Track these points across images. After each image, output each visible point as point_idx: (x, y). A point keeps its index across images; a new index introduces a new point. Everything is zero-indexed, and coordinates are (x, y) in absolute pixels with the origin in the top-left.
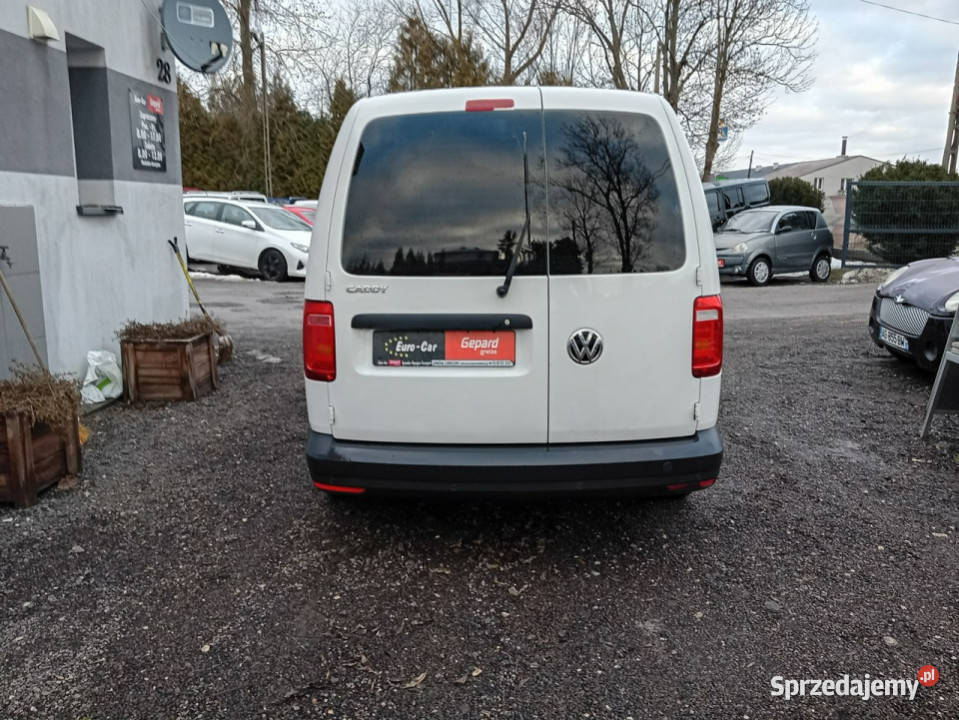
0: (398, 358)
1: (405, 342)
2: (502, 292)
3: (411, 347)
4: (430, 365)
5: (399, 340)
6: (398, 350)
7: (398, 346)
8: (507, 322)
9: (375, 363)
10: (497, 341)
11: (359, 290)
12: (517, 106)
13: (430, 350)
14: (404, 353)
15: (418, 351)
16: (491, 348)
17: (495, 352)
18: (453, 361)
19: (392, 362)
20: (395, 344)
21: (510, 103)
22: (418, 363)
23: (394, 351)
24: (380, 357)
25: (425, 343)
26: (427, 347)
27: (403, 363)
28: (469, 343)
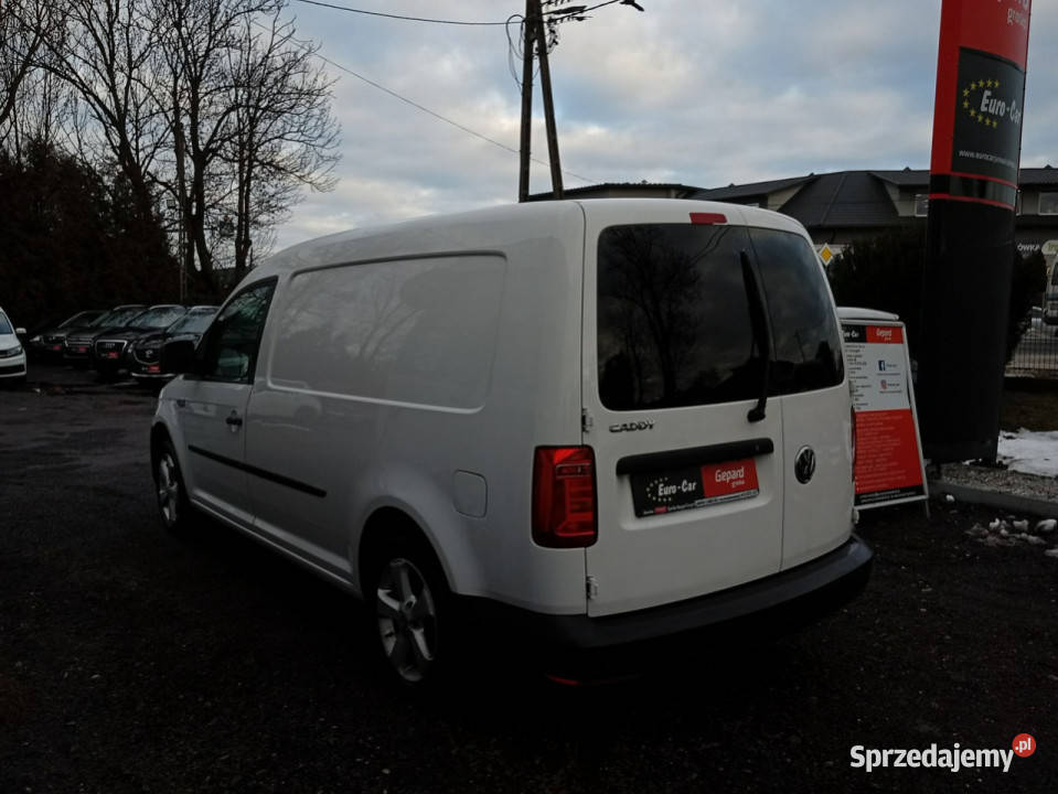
0: (662, 504)
1: (667, 484)
3: (673, 489)
4: (694, 507)
5: (659, 483)
6: (660, 494)
7: (660, 490)
8: (757, 448)
9: (639, 513)
10: (742, 470)
11: (625, 428)
13: (690, 489)
14: (667, 497)
15: (679, 491)
16: (738, 479)
17: (743, 483)
18: (713, 499)
19: (658, 509)
20: (656, 487)
21: (722, 218)
22: (683, 507)
23: (657, 497)
25: (685, 482)
26: (688, 487)
27: (670, 509)
28: (722, 476)
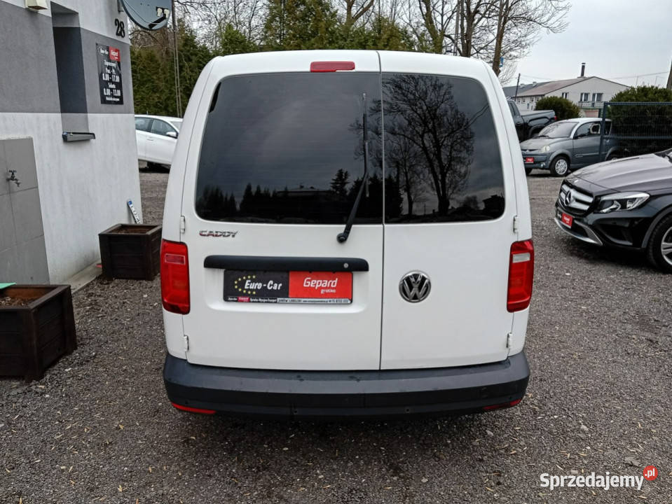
2: (342, 239)
12: (357, 69)
24: (231, 293)
